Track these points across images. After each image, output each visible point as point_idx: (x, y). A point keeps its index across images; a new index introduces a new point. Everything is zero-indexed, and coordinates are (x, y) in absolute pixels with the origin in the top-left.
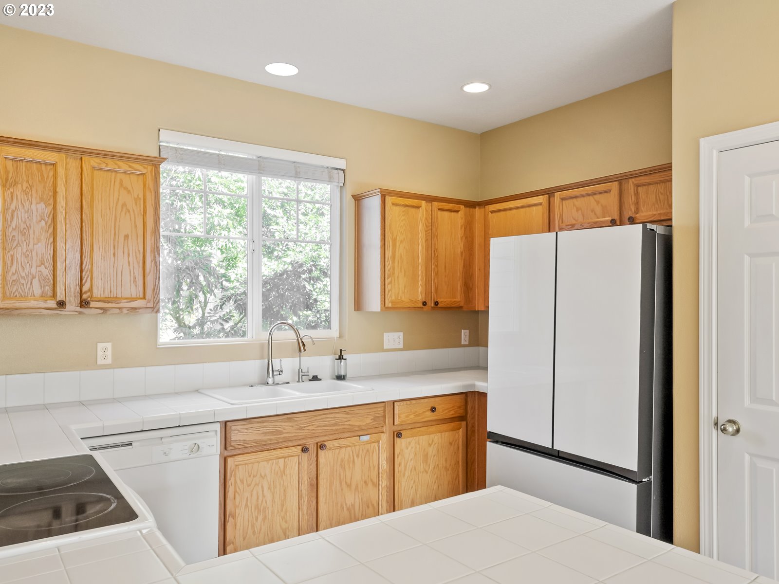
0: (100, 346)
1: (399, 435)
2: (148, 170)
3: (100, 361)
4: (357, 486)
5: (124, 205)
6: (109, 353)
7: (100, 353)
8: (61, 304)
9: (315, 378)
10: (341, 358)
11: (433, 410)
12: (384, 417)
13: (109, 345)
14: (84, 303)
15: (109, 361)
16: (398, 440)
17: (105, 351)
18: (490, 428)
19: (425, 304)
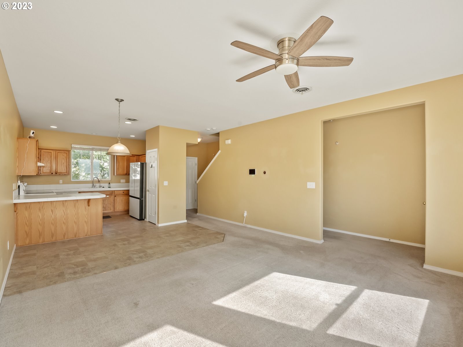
0: (60, 180)
1: (115, 196)
2: (67, 152)
3: (60, 183)
4: (106, 204)
5: (63, 158)
6: (62, 182)
7: (60, 182)
8: (52, 173)
9: (103, 187)
10: (109, 184)
11: (123, 192)
12: (112, 193)
13: (62, 180)
14: (56, 173)
15: (62, 183)
16: (115, 197)
17: (61, 181)
18: (130, 195)
19: (126, 174)
